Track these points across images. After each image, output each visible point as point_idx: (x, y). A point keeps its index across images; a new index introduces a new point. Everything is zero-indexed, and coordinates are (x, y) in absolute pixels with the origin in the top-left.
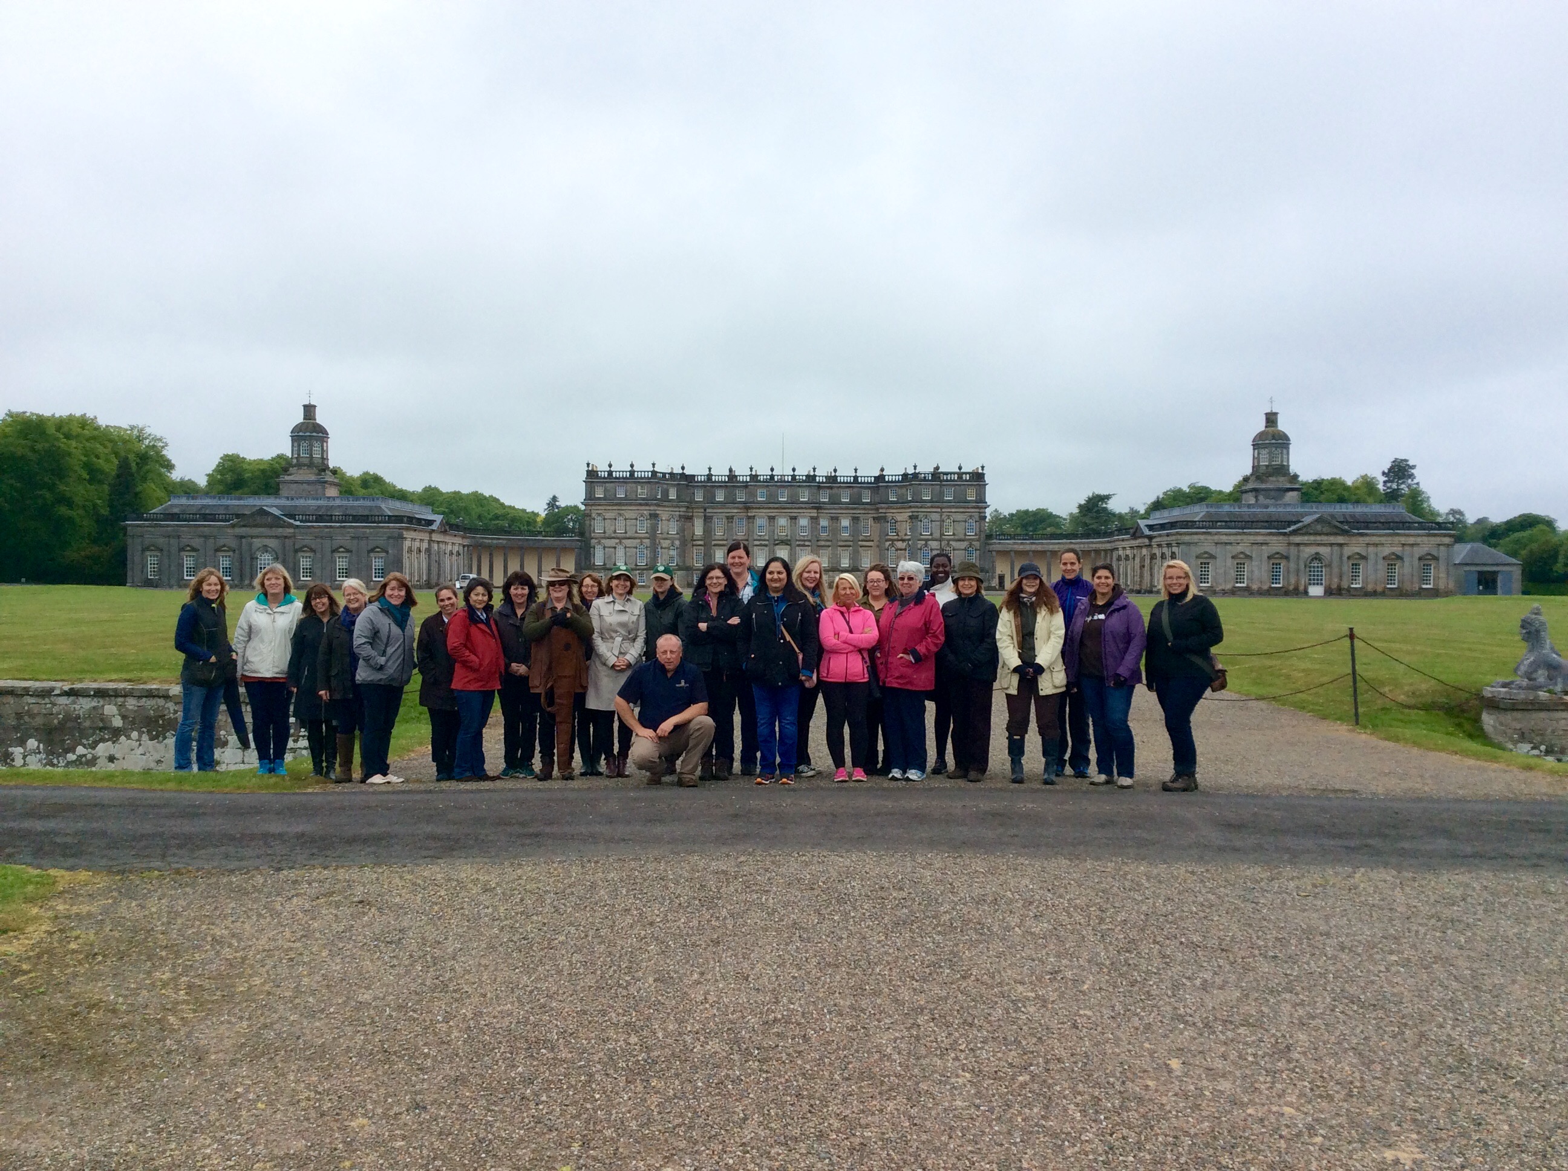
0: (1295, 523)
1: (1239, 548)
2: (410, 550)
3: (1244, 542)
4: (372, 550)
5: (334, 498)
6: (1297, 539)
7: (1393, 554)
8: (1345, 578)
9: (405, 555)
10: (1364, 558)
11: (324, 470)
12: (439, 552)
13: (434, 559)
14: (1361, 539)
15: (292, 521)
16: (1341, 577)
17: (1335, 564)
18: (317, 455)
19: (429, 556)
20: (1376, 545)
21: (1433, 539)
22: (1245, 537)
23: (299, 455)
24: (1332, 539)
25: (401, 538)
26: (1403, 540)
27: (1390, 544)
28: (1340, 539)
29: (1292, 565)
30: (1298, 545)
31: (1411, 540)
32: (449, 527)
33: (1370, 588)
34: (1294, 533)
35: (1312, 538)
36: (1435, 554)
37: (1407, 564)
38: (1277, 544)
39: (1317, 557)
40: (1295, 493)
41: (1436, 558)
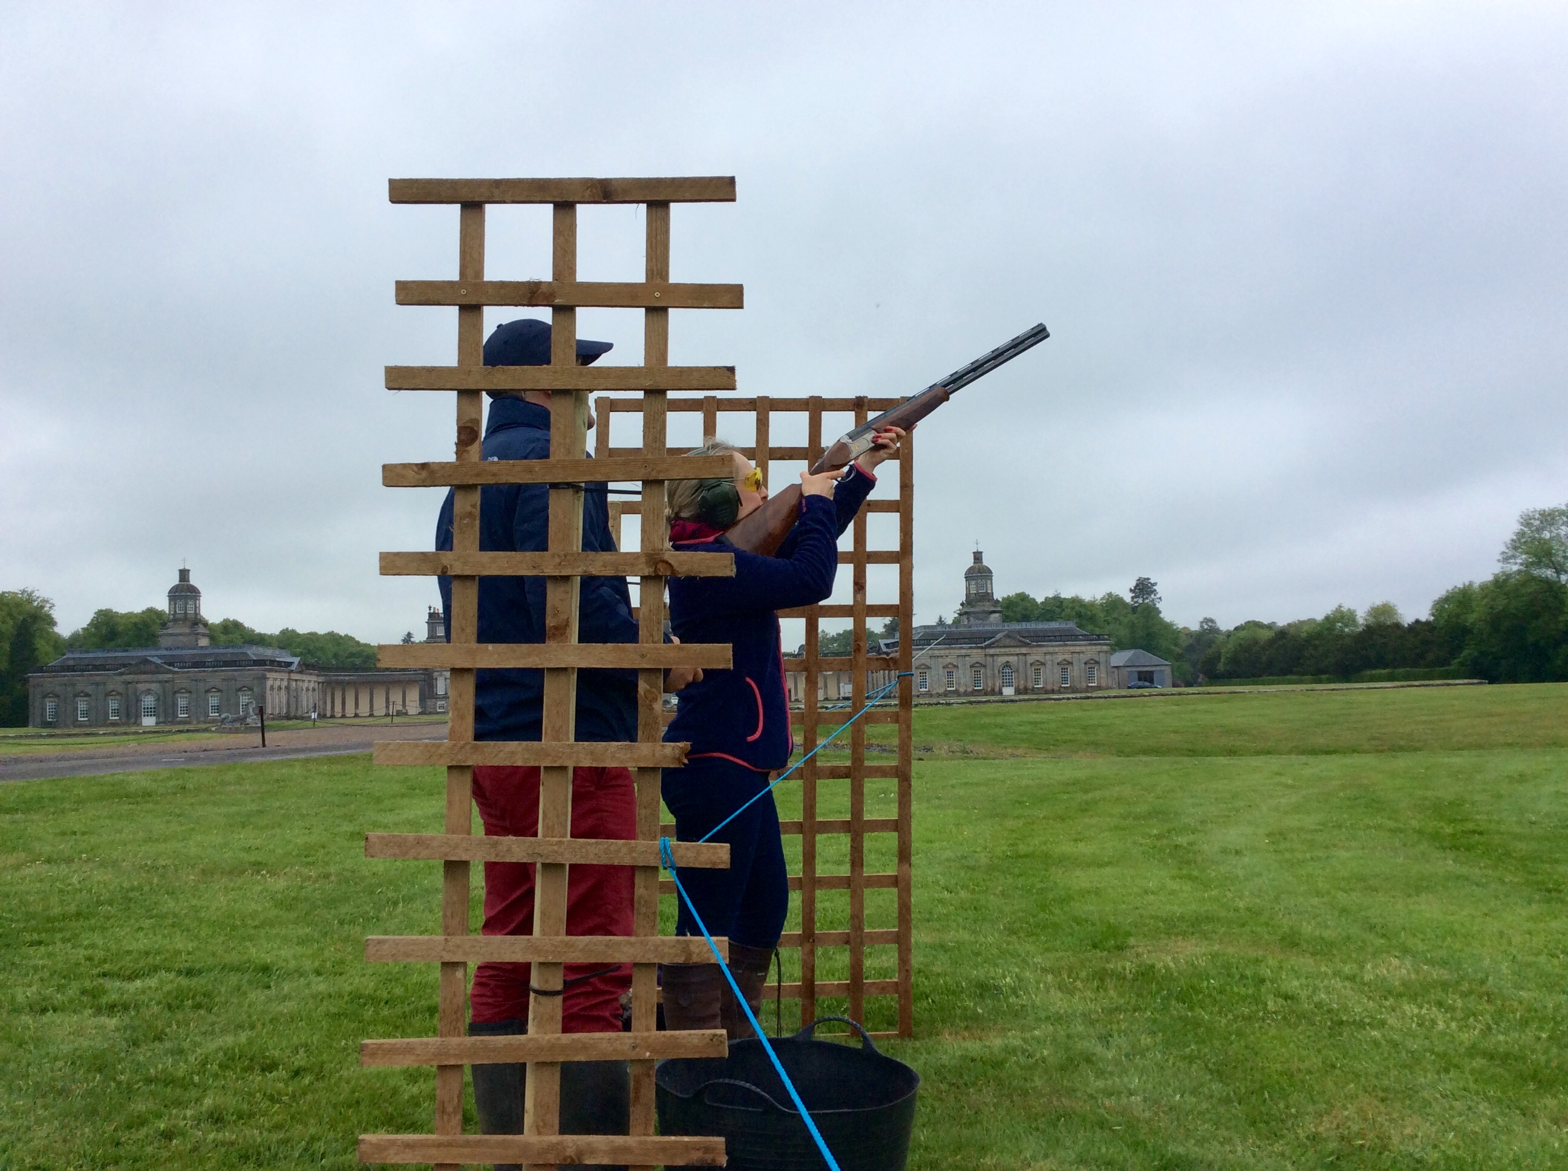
0: (991, 638)
1: (948, 660)
2: (272, 688)
3: (952, 654)
4: (240, 690)
5: (206, 648)
6: (992, 651)
7: (1065, 660)
8: (1029, 681)
9: (268, 692)
10: (1043, 664)
11: (197, 624)
12: (297, 689)
13: (293, 695)
14: (1040, 649)
15: (171, 668)
16: (1026, 681)
17: (1021, 669)
18: (191, 612)
19: (288, 693)
20: (1051, 653)
21: (1094, 647)
22: (952, 651)
23: (175, 611)
24: (1018, 650)
25: (265, 678)
26: (1072, 649)
27: (1062, 652)
28: (1024, 650)
29: (989, 672)
30: (992, 656)
31: (1078, 649)
32: (306, 667)
33: (1049, 687)
34: (989, 646)
35: (1003, 650)
36: (1097, 659)
37: (1076, 668)
38: (977, 655)
39: (1007, 665)
40: (997, 615)
41: (1097, 663)
